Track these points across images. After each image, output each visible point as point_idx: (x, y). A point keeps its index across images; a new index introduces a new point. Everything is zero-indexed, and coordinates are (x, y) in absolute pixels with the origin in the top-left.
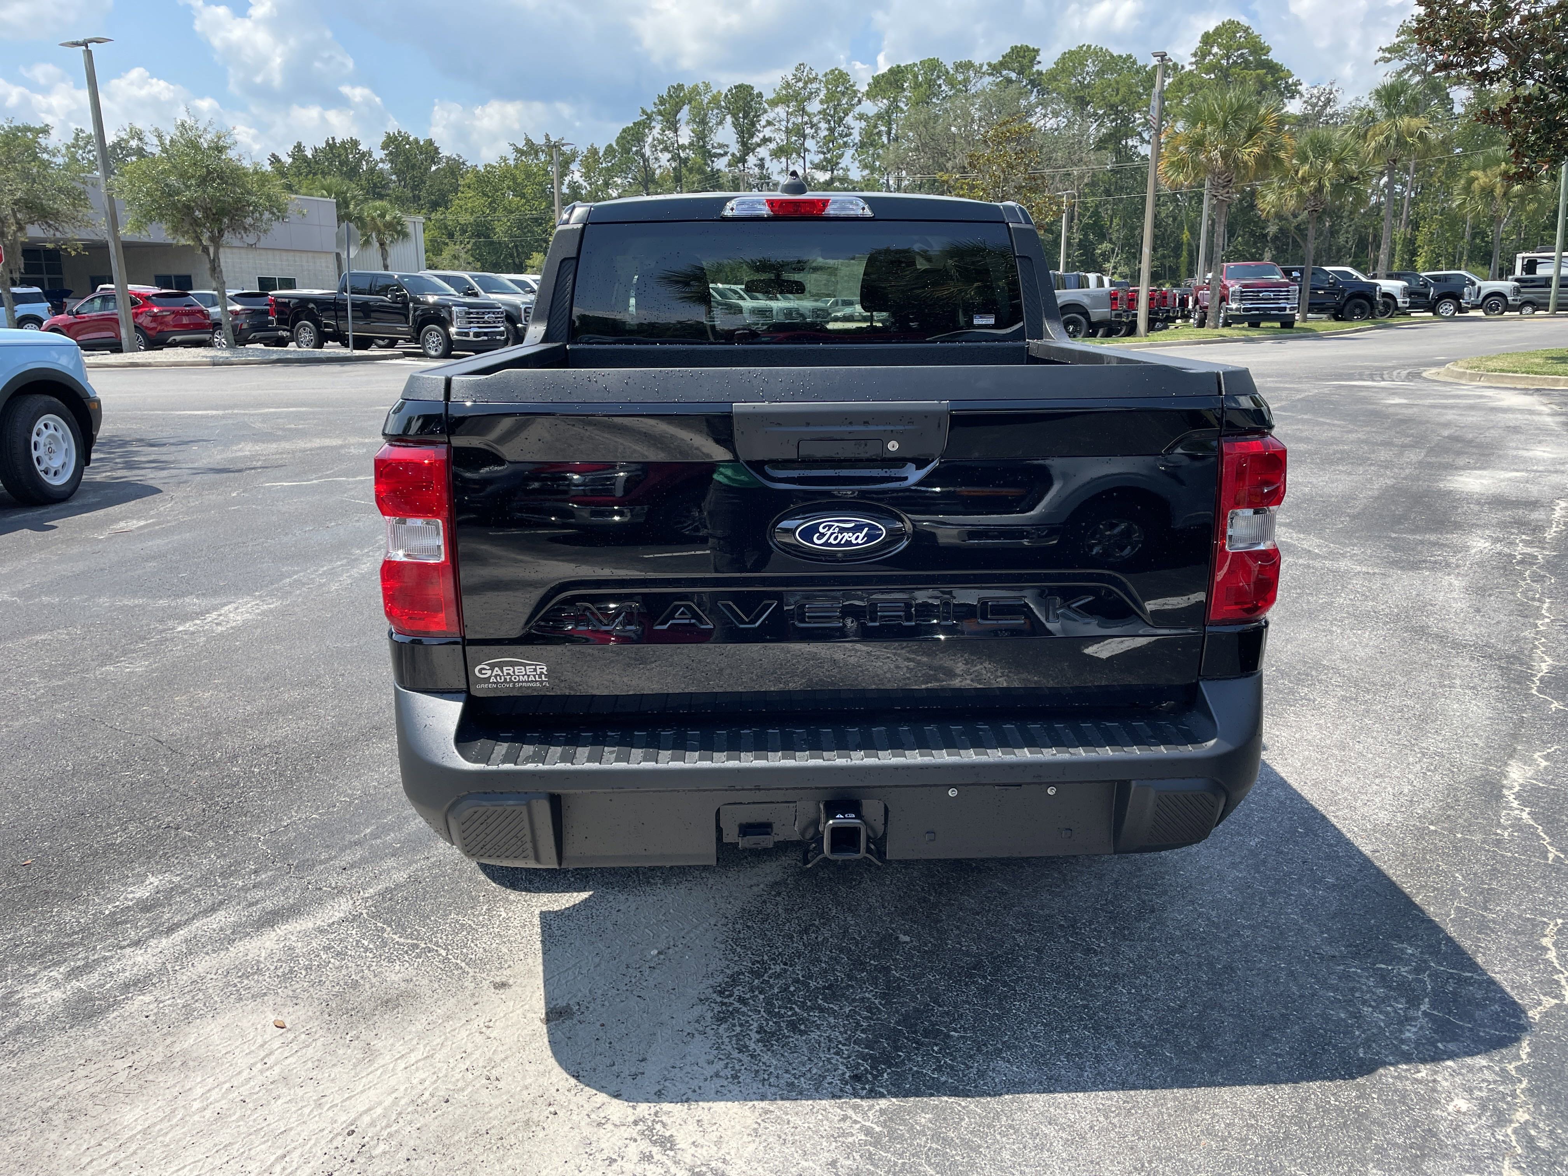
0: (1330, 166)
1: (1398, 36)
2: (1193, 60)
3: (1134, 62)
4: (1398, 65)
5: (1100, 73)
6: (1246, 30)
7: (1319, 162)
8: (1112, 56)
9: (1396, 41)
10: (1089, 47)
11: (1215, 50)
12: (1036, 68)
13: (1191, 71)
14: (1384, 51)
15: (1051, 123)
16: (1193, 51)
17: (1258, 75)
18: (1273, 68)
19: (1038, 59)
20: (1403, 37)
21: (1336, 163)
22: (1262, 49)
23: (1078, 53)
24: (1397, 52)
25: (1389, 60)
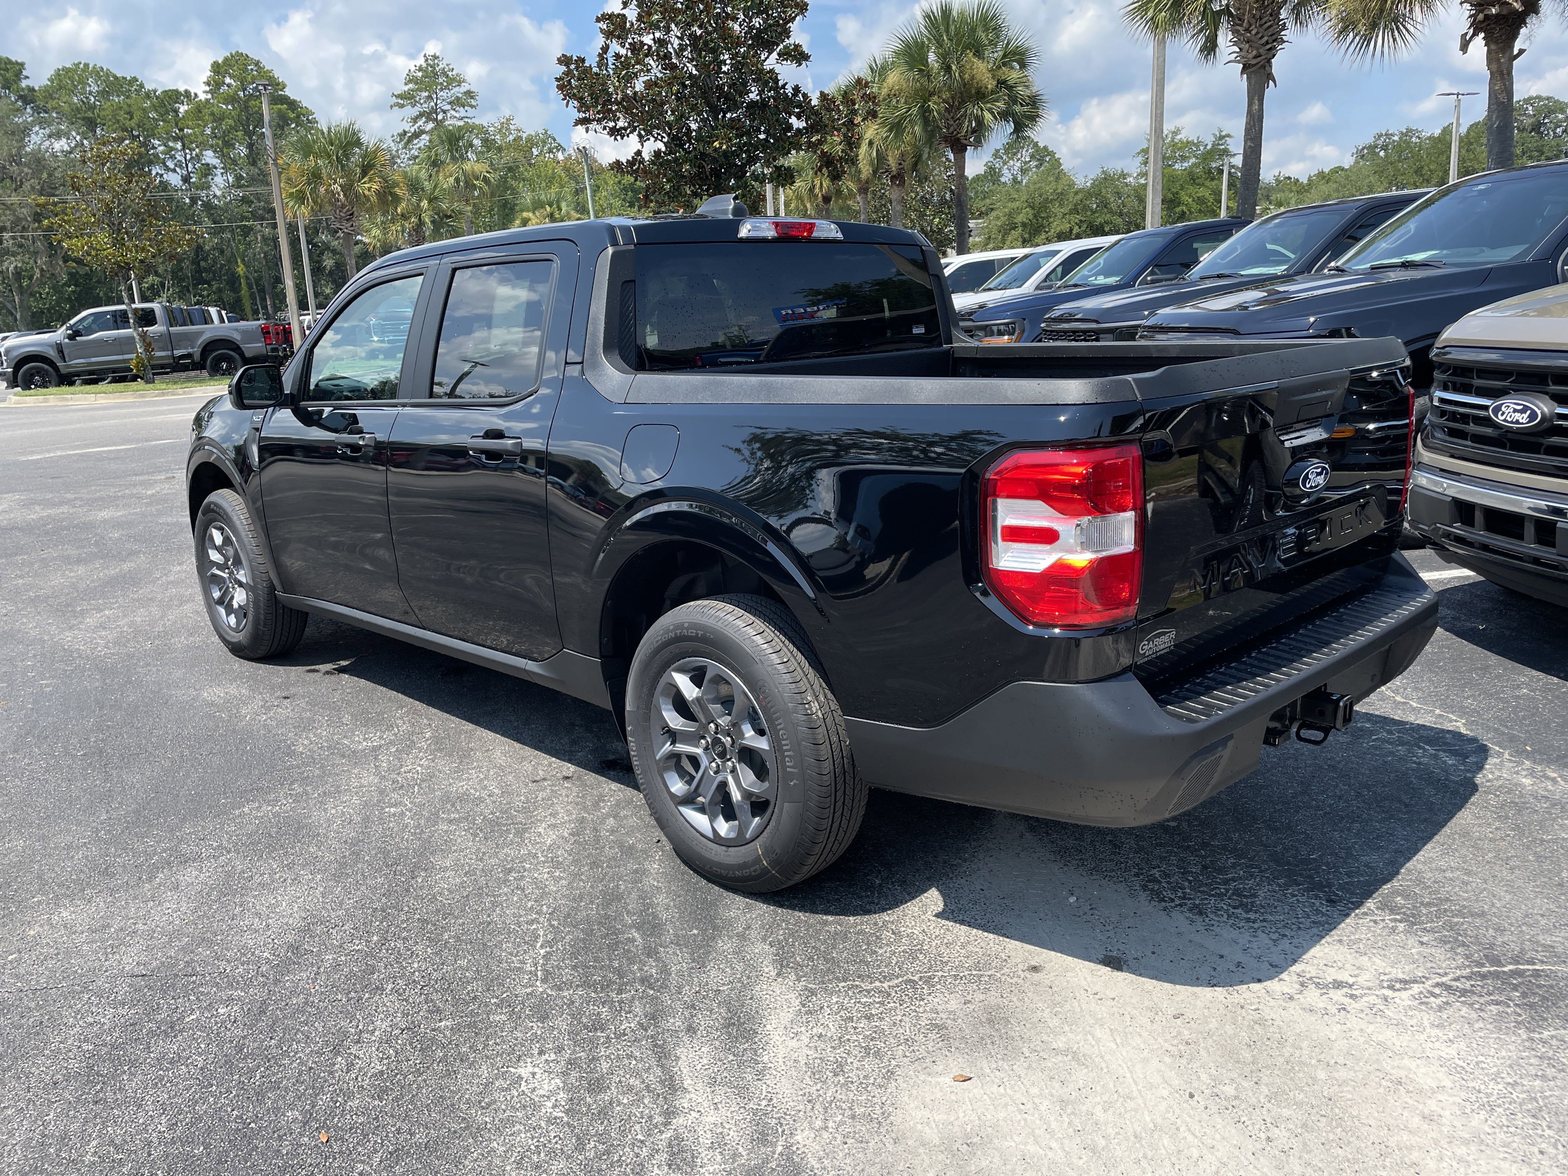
0: (425, 204)
1: (406, 84)
2: (207, 88)
3: (142, 86)
4: (412, 111)
5: (104, 94)
6: (257, 63)
7: (414, 200)
8: (116, 78)
9: (406, 88)
10: (86, 65)
11: (228, 80)
12: (24, 84)
13: (207, 100)
14: (397, 96)
15: (60, 145)
16: (205, 80)
17: (280, 109)
18: (293, 105)
19: (25, 73)
20: (411, 86)
21: (430, 201)
22: (278, 84)
23: (76, 71)
24: (409, 99)
25: (402, 106)
